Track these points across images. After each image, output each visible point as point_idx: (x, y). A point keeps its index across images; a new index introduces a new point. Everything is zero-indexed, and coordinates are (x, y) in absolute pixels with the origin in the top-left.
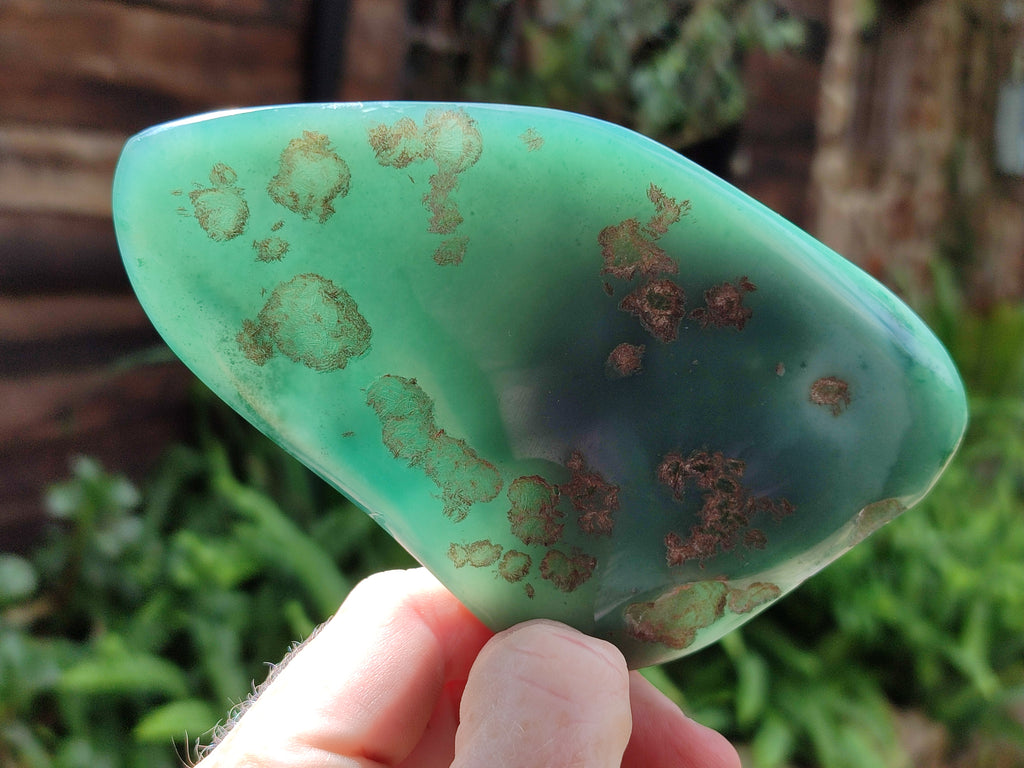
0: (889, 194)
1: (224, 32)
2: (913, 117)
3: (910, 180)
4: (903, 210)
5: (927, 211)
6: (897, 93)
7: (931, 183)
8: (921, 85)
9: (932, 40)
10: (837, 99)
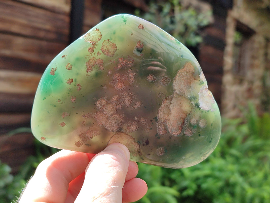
0: (245, 86)
1: (44, 43)
2: (252, 66)
3: (251, 82)
4: (250, 90)
5: (257, 91)
6: (247, 60)
7: (258, 83)
8: (253, 57)
9: (256, 45)
10: (229, 61)
